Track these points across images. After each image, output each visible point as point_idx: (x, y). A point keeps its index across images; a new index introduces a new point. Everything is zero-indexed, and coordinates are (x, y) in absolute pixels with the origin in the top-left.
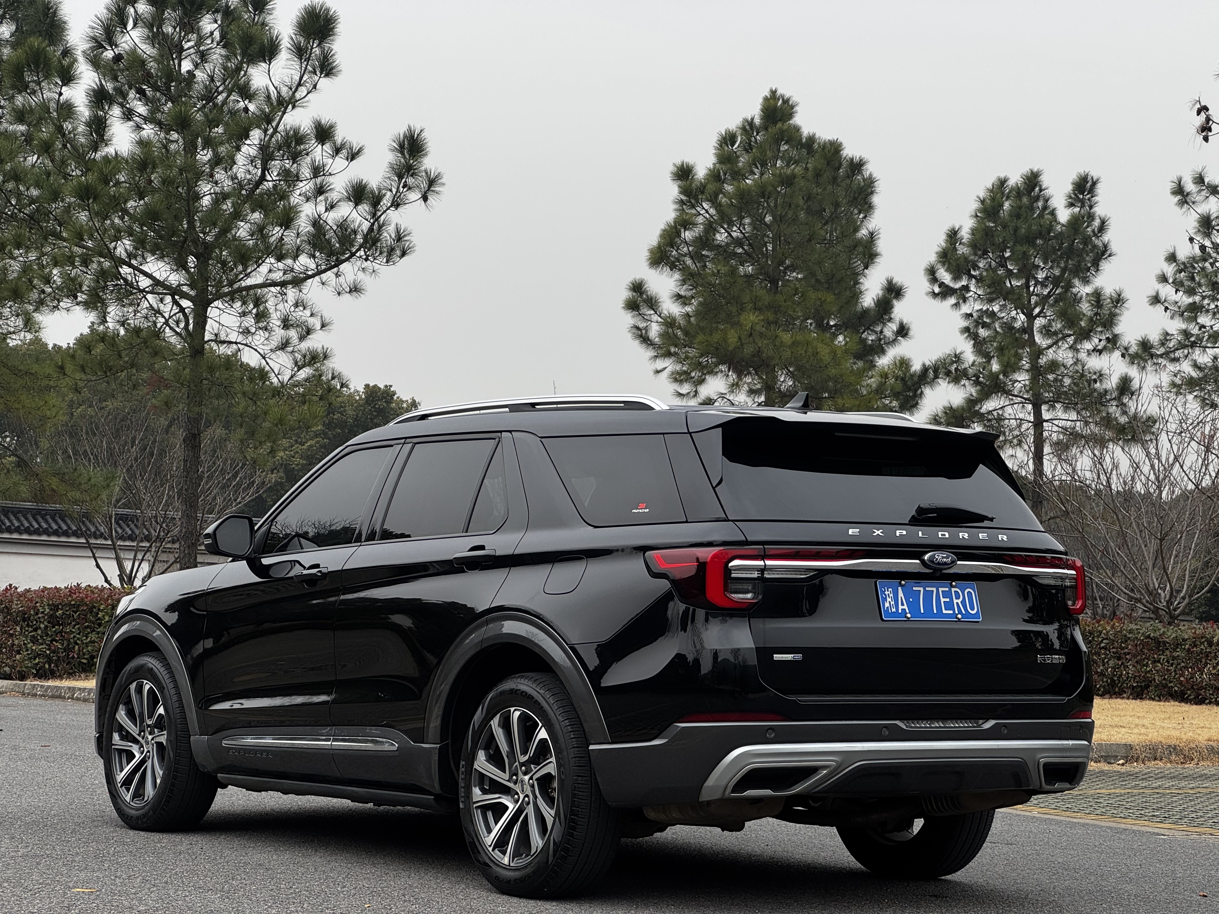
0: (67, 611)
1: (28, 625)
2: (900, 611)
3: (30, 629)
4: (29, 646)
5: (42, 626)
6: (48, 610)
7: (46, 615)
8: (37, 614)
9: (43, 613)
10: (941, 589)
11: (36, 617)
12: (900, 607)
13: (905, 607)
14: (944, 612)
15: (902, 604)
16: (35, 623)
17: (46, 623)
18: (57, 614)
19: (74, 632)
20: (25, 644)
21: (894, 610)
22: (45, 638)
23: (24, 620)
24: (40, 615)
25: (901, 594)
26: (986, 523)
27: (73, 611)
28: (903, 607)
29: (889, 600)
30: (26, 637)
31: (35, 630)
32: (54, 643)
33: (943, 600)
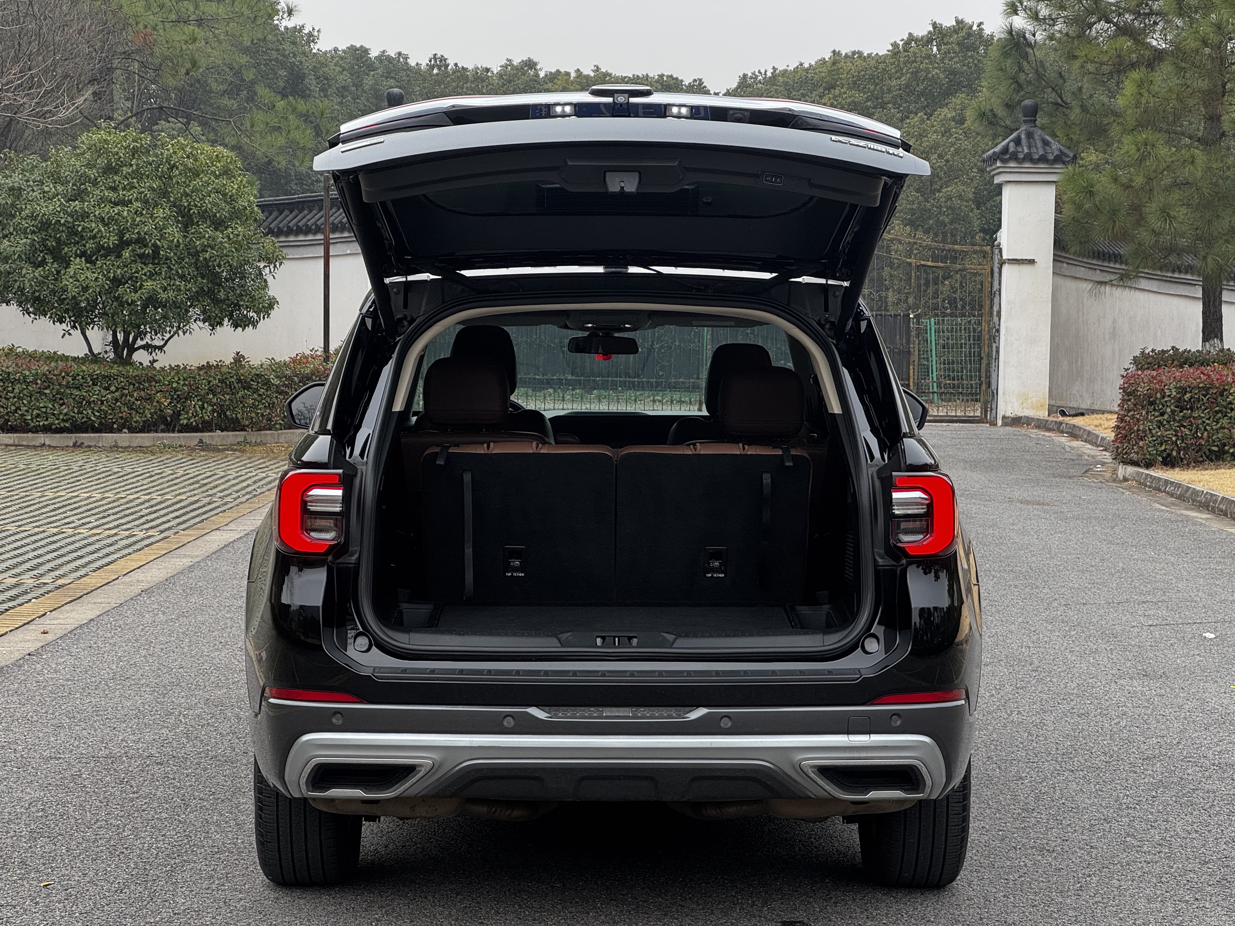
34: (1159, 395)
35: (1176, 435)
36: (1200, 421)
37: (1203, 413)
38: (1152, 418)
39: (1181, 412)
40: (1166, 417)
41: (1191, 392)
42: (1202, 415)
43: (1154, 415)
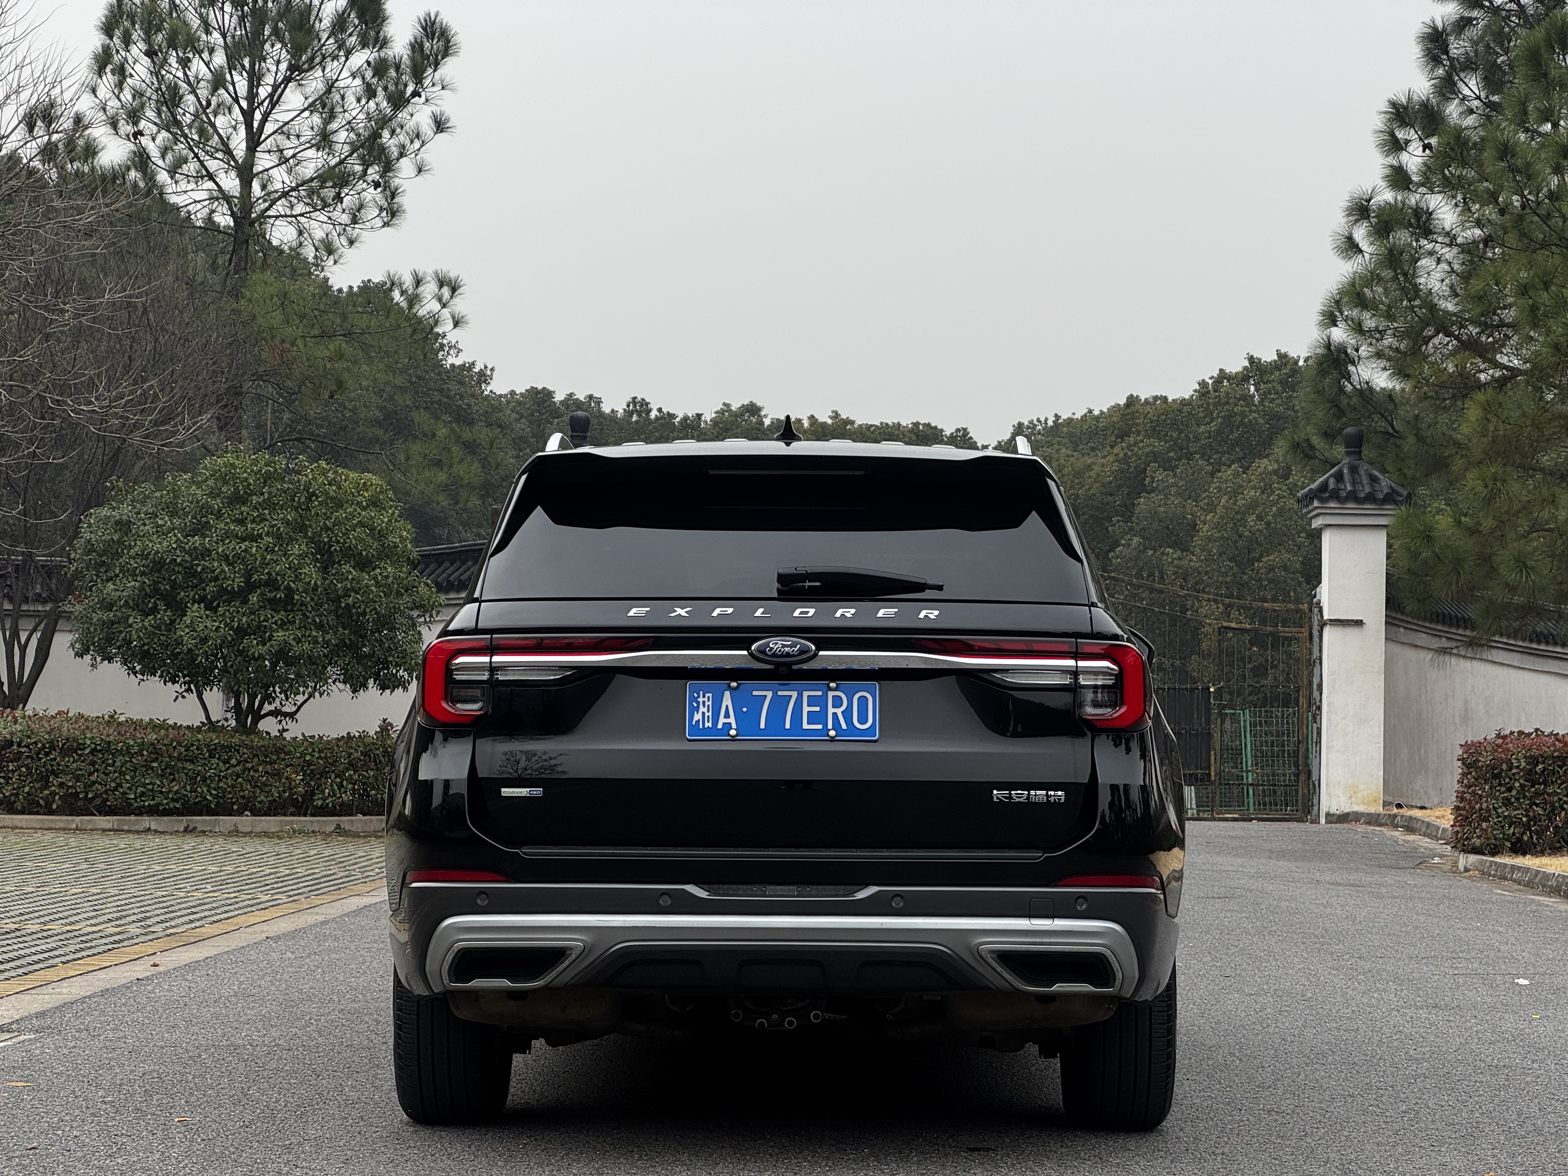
0: (1550, 765)
1: (1500, 785)
2: (720, 726)
3: (1503, 789)
4: (1500, 811)
5: (1517, 784)
6: (1523, 764)
7: (1521, 770)
8: (1511, 769)
9: (1518, 767)
10: (806, 694)
11: (1509, 773)
12: (722, 720)
13: (732, 720)
14: (805, 726)
15: (727, 715)
16: (1507, 780)
17: (1522, 781)
18: (1537, 769)
19: (1560, 794)
20: (1495, 809)
21: (709, 724)
22: (1522, 800)
23: (1496, 777)
24: (1514, 771)
25: (727, 700)
26: (928, 594)
27: (1559, 766)
28: (727, 721)
29: (702, 709)
30: (1497, 800)
31: (1510, 790)
32: (1534, 807)
33: (806, 709)
34: (1504, 766)
35: (1526, 816)
36: (1556, 798)
37: (1559, 788)
38: (1497, 794)
39: (1533, 786)
40: (1514, 792)
41: (1544, 763)
42: (1559, 791)
43: (1499, 791)
